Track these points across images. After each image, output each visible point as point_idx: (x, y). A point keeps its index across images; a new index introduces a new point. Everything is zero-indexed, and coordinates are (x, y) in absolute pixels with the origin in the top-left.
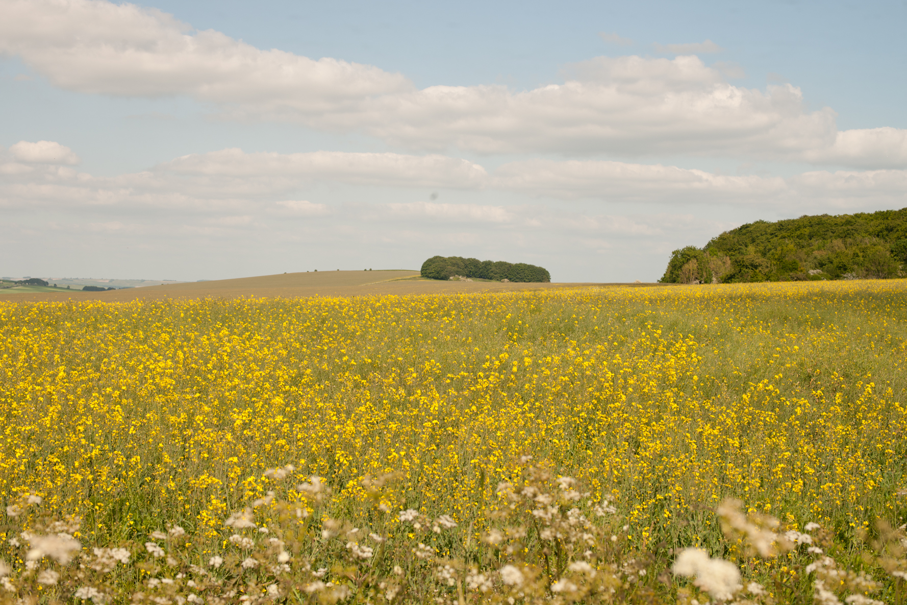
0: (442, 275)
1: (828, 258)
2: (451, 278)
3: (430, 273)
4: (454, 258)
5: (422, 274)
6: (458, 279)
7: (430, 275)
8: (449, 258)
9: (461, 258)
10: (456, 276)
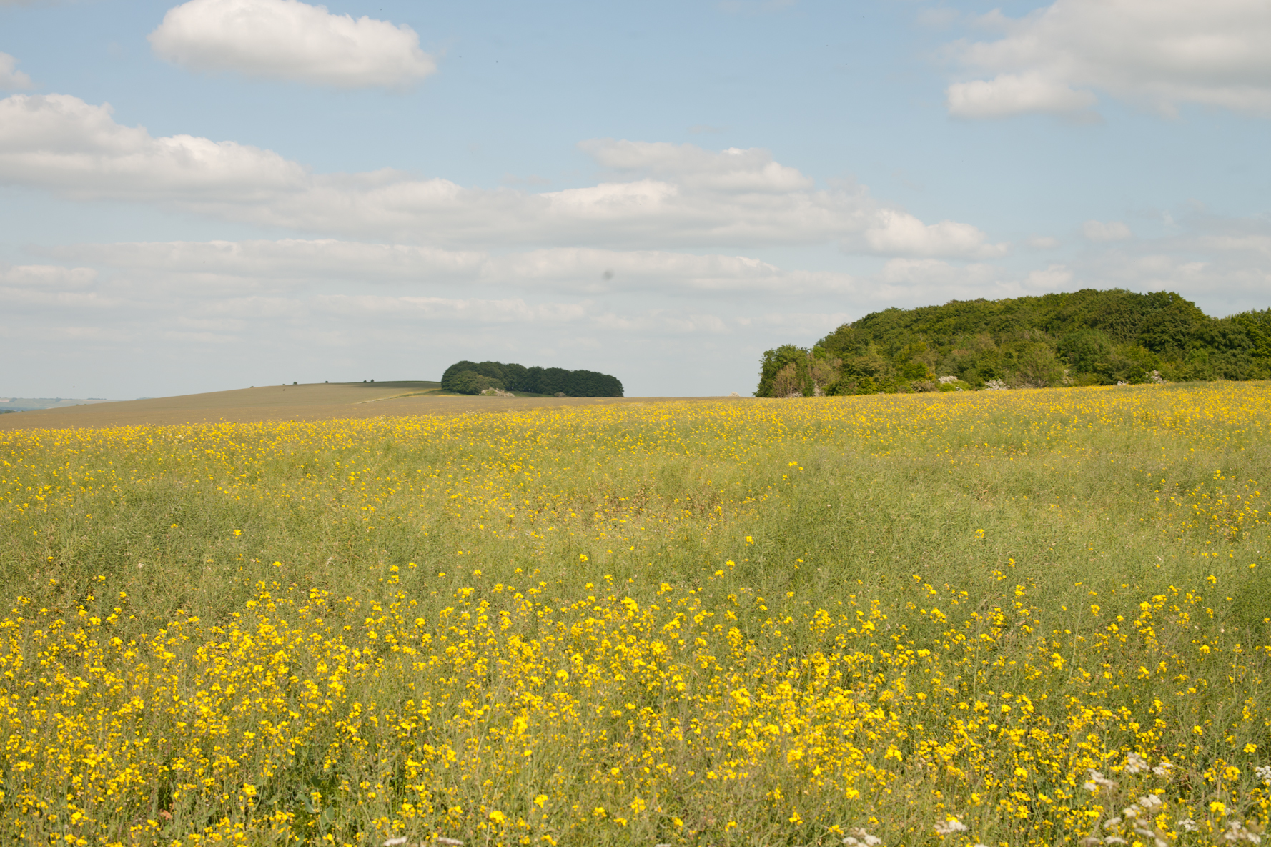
0: (470, 388)
1: (972, 361)
2: (484, 391)
3: (455, 385)
4: (489, 363)
5: (443, 387)
6: (493, 394)
7: (455, 388)
8: (481, 363)
9: (498, 364)
10: (491, 388)
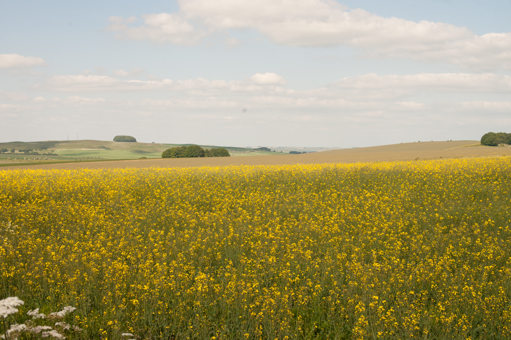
0: (493, 143)
2: (499, 145)
3: (486, 142)
4: (501, 133)
5: (481, 143)
6: (503, 146)
7: (486, 143)
8: (498, 133)
9: (505, 133)
10: (502, 144)
